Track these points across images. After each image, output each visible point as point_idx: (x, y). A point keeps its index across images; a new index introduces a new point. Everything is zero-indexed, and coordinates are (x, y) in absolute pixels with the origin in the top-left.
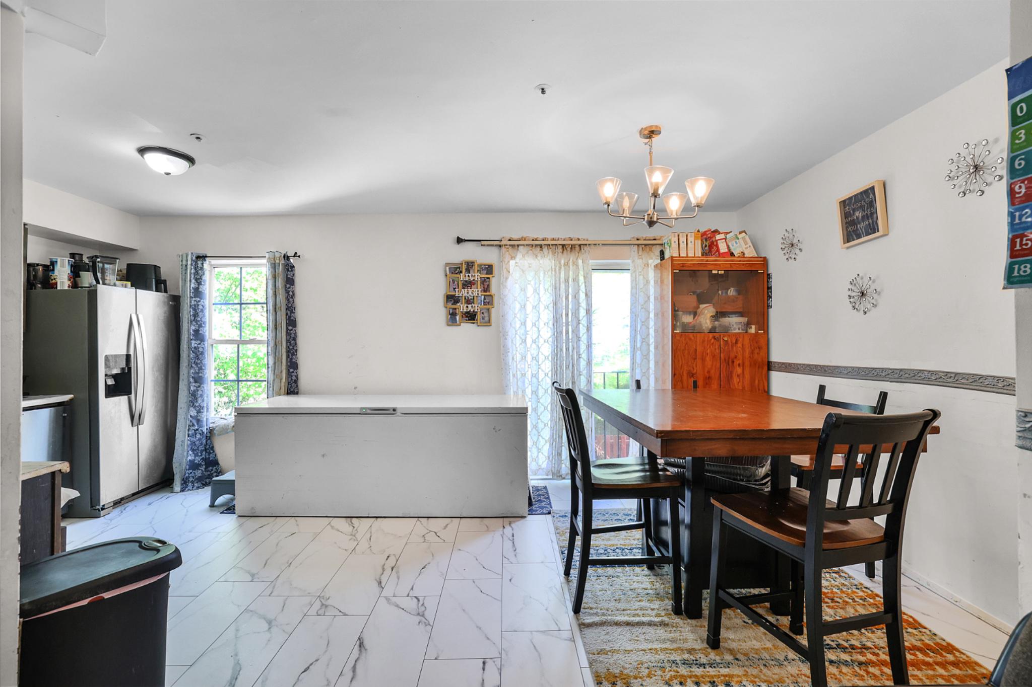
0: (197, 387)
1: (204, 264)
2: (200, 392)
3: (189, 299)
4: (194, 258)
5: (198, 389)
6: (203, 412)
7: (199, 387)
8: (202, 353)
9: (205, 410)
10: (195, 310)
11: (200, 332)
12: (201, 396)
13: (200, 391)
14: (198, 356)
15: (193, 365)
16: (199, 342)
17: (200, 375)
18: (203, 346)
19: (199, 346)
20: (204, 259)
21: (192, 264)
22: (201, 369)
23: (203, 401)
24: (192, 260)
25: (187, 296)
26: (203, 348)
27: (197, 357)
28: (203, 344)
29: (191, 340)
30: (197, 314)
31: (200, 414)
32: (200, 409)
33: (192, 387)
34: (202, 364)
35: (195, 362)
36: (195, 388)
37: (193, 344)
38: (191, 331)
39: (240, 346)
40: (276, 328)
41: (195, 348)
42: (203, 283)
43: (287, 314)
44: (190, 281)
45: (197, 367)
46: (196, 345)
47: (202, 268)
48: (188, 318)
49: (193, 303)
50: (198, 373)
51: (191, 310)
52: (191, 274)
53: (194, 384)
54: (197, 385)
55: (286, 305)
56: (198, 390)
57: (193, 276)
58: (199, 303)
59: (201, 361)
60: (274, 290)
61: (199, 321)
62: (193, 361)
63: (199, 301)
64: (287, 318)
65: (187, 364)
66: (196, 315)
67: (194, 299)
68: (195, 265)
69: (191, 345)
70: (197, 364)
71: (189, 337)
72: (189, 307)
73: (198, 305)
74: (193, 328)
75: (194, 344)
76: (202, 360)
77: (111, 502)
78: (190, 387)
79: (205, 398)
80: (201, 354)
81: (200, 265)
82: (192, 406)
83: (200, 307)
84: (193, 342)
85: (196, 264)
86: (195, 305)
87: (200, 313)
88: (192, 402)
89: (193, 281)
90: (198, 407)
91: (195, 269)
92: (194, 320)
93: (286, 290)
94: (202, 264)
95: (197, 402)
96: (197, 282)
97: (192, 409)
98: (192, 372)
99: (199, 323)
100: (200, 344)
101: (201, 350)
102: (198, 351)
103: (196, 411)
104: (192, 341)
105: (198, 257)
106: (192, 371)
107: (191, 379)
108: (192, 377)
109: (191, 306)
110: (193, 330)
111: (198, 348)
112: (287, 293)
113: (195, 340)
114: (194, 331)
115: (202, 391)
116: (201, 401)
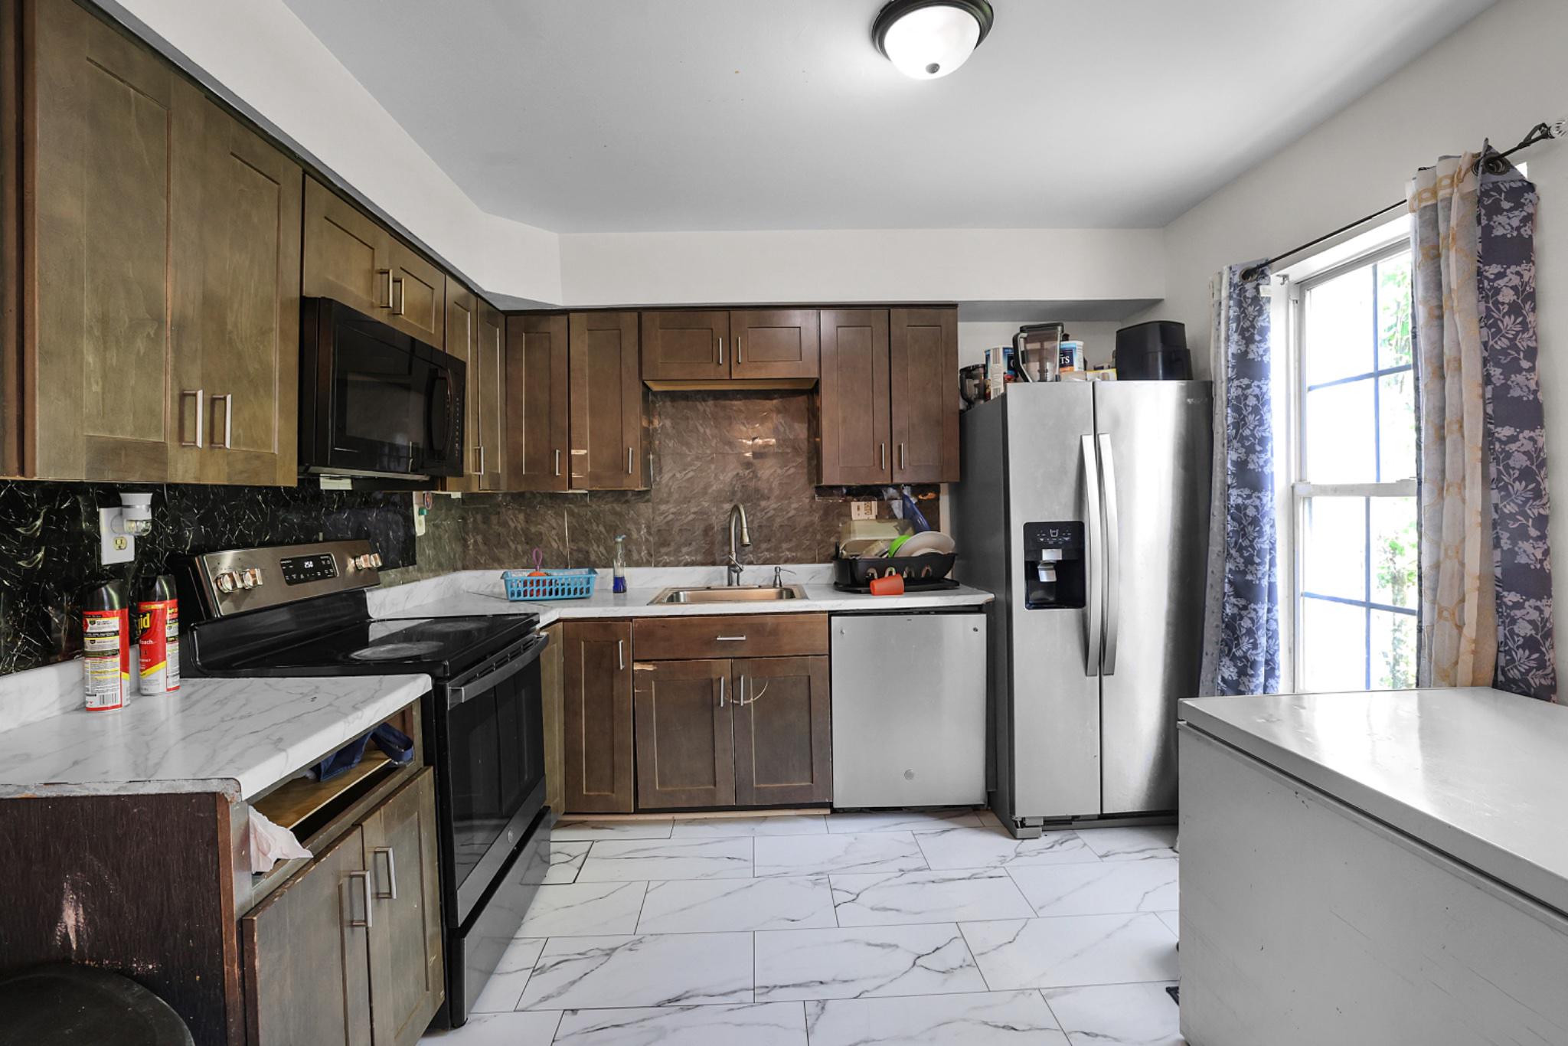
0: (1240, 609)
1: (1261, 287)
2: (1246, 623)
3: (1224, 385)
4: (1236, 279)
5: (1244, 613)
6: (1252, 676)
7: (1245, 608)
8: (1255, 522)
9: (1262, 670)
10: (1237, 410)
11: (1251, 466)
12: (1251, 633)
13: (1246, 619)
14: (1243, 529)
15: (1233, 552)
16: (1247, 491)
17: (1249, 577)
18: (1257, 502)
19: (1247, 502)
20: (1263, 272)
21: (1230, 297)
22: (1249, 561)
23: (1255, 646)
24: (1231, 284)
25: (1221, 379)
26: (1256, 507)
27: (1242, 532)
28: (1259, 497)
29: (1229, 486)
30: (1243, 419)
31: (1245, 679)
32: (1245, 666)
33: (1228, 607)
34: (1254, 549)
35: (1236, 543)
36: (1236, 610)
37: (1232, 498)
38: (1229, 465)
39: (1373, 499)
40: (1442, 439)
41: (1238, 507)
42: (1257, 338)
43: (1487, 380)
44: (1227, 339)
45: (1242, 556)
46: (1240, 501)
47: (1256, 300)
48: (1223, 432)
49: (1234, 393)
50: (1244, 573)
51: (1229, 411)
52: (1228, 319)
53: (1233, 600)
54: (1242, 602)
55: (1485, 344)
56: (1242, 618)
57: (1234, 326)
58: (1249, 391)
59: (1251, 541)
60: (1434, 303)
61: (1247, 438)
62: (1234, 539)
63: (1248, 386)
64: (1489, 395)
65: (1220, 548)
66: (1239, 424)
67: (1236, 383)
68: (1239, 295)
69: (1229, 500)
70: (1240, 549)
71: (1224, 482)
72: (1225, 403)
73: (1246, 397)
74: (1233, 456)
75: (1235, 499)
76: (1254, 539)
77: (1040, 817)
78: (1224, 608)
79: (1263, 641)
80: (1250, 524)
81: (1250, 294)
82: (1228, 655)
83: (1252, 401)
84: (1234, 492)
85: (1243, 291)
86: (1237, 398)
87: (1251, 418)
88: (1227, 645)
89: (1235, 337)
90: (1240, 658)
91: (1240, 304)
92: (1235, 438)
93: (1481, 289)
94: (1257, 288)
95: (1238, 645)
96: (1244, 338)
97: (1226, 661)
98: (1230, 570)
99: (1247, 444)
100: (1249, 497)
101: (1251, 512)
102: (1245, 514)
103: (1236, 670)
104: (1231, 491)
105: (1247, 274)
106: (1229, 566)
107: (1227, 586)
108: (1230, 582)
109: (1228, 401)
110: (1232, 461)
111: (1245, 509)
112: (1486, 298)
113: (1238, 487)
114: (1235, 463)
115: (1251, 619)
116: (1250, 646)
